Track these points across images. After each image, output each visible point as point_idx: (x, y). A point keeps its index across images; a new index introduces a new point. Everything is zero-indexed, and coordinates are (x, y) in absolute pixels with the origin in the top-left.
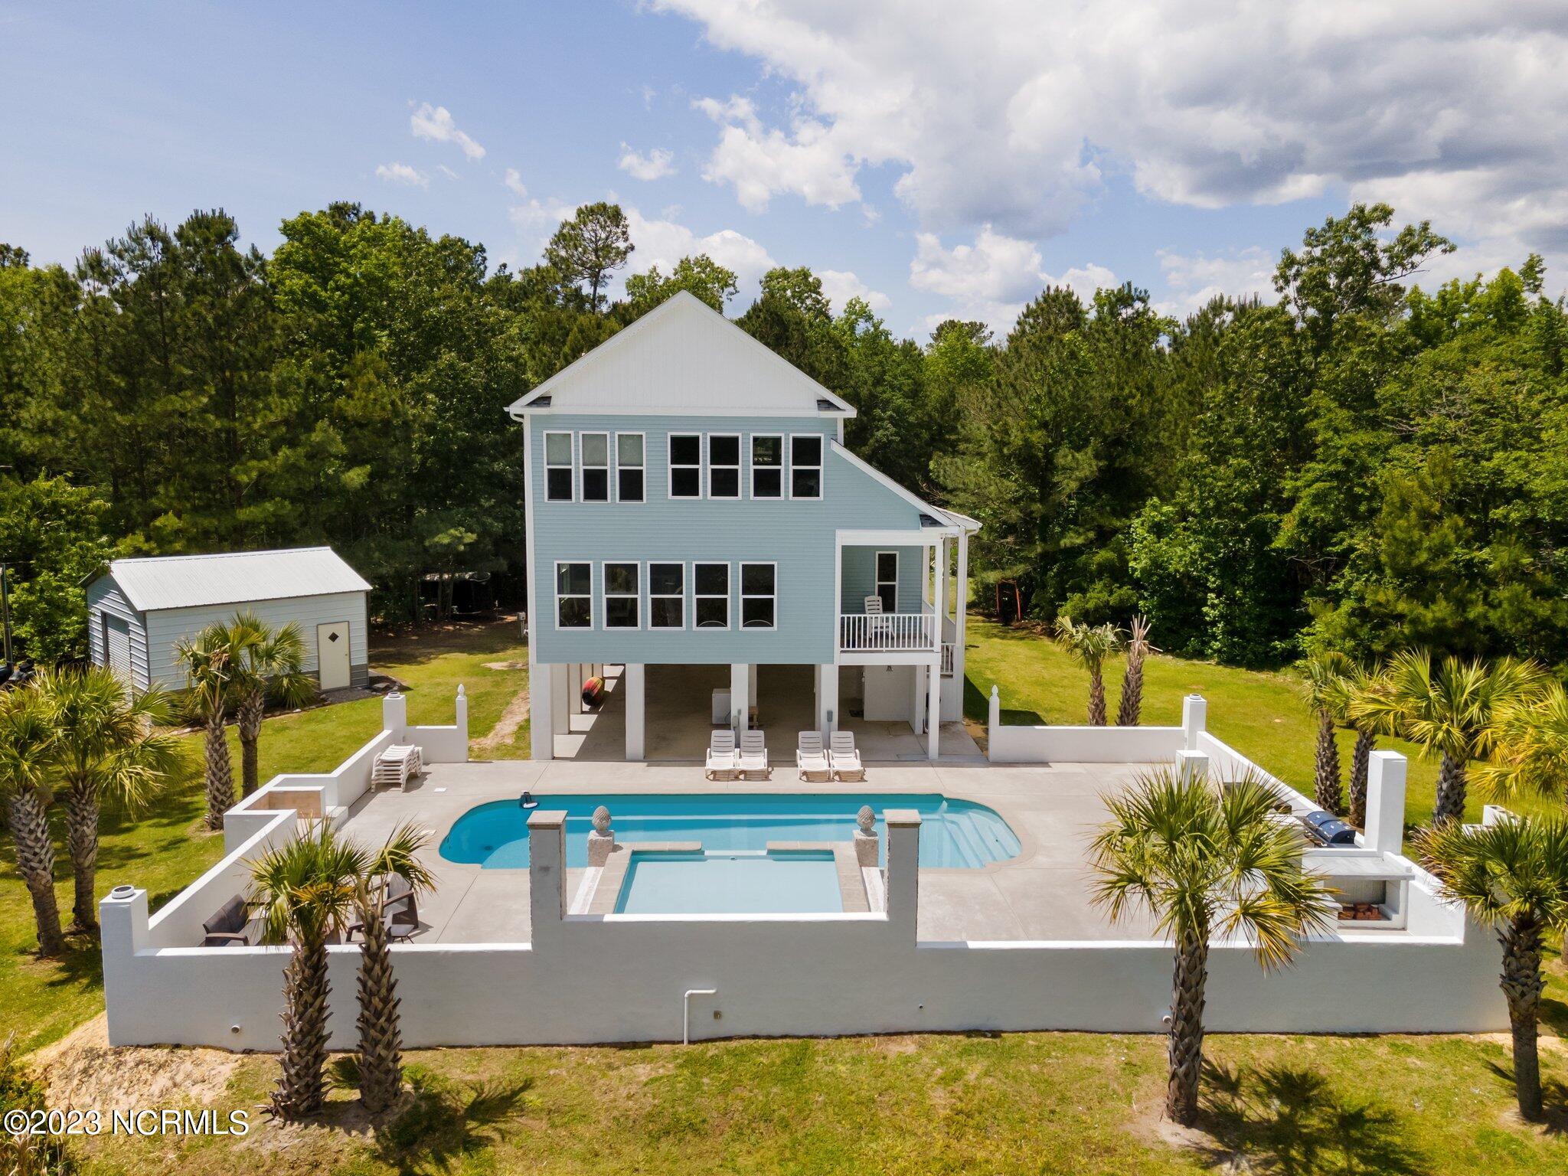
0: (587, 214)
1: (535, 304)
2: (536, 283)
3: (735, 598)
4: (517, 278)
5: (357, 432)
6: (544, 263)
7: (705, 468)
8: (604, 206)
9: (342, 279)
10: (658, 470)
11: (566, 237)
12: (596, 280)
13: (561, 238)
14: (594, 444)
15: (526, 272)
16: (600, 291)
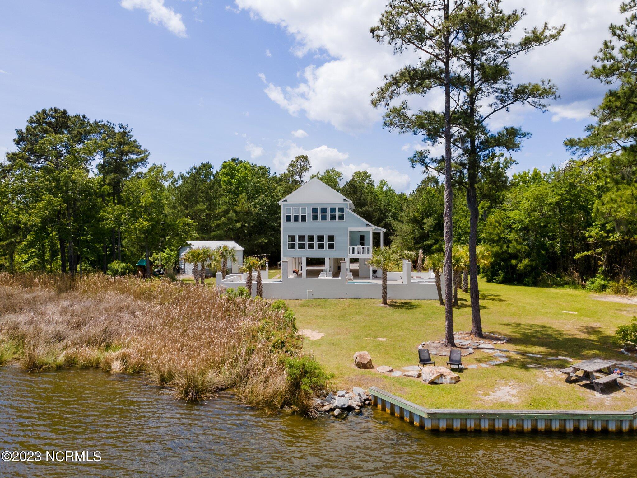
0: (298, 158)
1: (283, 183)
2: (284, 178)
3: (326, 243)
4: (279, 176)
5: (239, 214)
6: (286, 172)
7: (319, 214)
8: (303, 156)
9: (237, 177)
10: (309, 216)
11: (293, 165)
12: (301, 176)
13: (291, 165)
14: (296, 209)
15: (281, 175)
16: (302, 179)
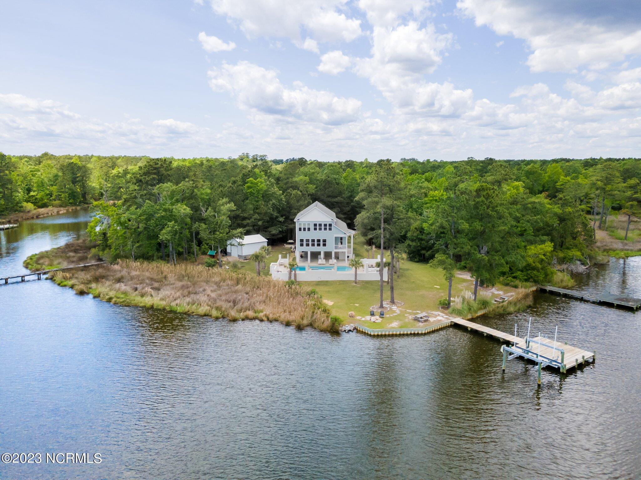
3: (321, 243)
7: (318, 227)
10: (312, 227)
14: (304, 224)
